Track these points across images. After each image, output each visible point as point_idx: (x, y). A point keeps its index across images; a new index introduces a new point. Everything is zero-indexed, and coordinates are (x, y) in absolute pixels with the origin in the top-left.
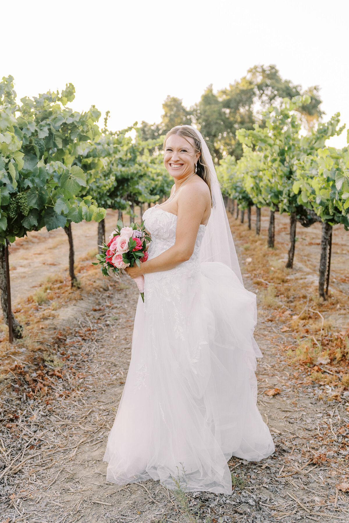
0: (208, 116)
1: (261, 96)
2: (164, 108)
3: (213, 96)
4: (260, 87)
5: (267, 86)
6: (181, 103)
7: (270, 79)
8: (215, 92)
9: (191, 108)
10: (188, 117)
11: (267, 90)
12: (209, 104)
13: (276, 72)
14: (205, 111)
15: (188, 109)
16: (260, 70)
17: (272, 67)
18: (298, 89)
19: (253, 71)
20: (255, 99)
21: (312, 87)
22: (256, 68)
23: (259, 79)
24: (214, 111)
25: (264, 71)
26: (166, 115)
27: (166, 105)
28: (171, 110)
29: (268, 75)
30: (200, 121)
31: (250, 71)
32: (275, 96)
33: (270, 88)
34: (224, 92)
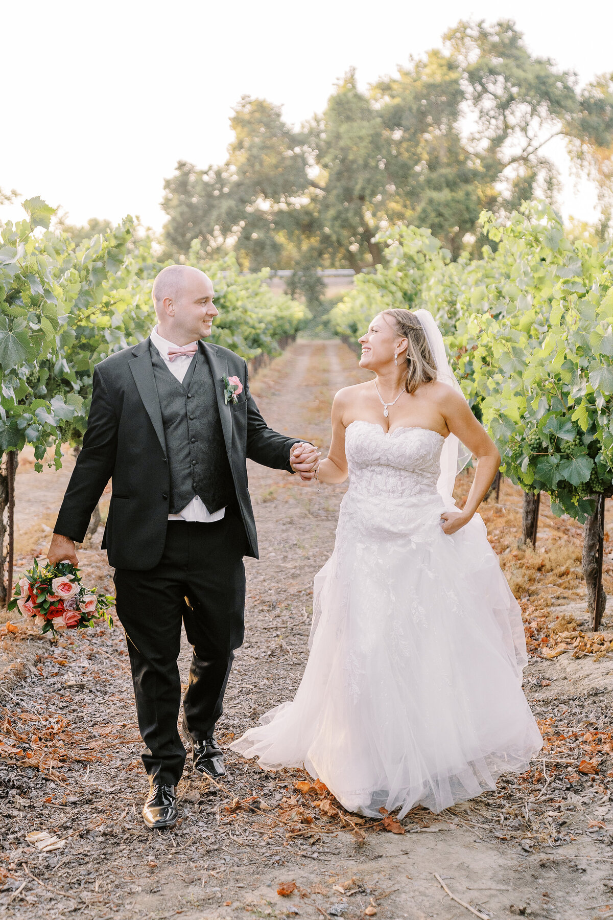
0: (345, 150)
1: (477, 98)
2: (234, 127)
3: (359, 97)
4: (474, 76)
5: (492, 72)
6: (278, 115)
7: (502, 55)
8: (363, 88)
9: (303, 127)
10: (297, 150)
11: (495, 83)
12: (349, 119)
13: (516, 37)
14: (338, 137)
15: (296, 130)
16: (475, 33)
17: (506, 27)
18: (570, 81)
19: (457, 35)
20: (465, 106)
21: (604, 76)
22: (463, 27)
23: (473, 55)
24: (361, 138)
25: (484, 35)
26: (240, 146)
27: (238, 121)
28: (253, 132)
29: (494, 46)
30: (327, 159)
31: (449, 37)
32: (511, 99)
33: (501, 79)
34: (385, 88)
